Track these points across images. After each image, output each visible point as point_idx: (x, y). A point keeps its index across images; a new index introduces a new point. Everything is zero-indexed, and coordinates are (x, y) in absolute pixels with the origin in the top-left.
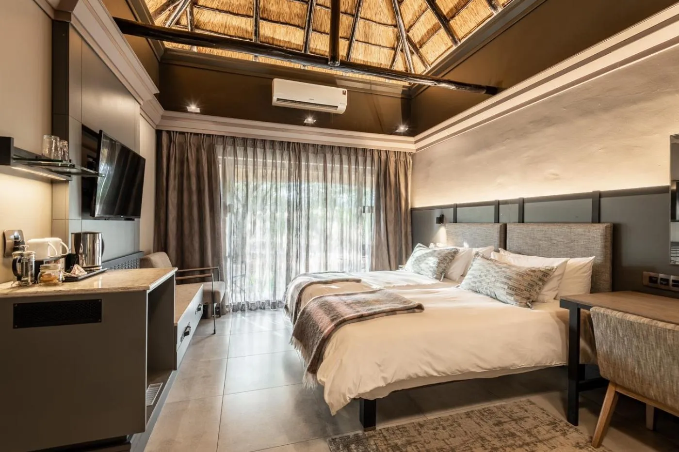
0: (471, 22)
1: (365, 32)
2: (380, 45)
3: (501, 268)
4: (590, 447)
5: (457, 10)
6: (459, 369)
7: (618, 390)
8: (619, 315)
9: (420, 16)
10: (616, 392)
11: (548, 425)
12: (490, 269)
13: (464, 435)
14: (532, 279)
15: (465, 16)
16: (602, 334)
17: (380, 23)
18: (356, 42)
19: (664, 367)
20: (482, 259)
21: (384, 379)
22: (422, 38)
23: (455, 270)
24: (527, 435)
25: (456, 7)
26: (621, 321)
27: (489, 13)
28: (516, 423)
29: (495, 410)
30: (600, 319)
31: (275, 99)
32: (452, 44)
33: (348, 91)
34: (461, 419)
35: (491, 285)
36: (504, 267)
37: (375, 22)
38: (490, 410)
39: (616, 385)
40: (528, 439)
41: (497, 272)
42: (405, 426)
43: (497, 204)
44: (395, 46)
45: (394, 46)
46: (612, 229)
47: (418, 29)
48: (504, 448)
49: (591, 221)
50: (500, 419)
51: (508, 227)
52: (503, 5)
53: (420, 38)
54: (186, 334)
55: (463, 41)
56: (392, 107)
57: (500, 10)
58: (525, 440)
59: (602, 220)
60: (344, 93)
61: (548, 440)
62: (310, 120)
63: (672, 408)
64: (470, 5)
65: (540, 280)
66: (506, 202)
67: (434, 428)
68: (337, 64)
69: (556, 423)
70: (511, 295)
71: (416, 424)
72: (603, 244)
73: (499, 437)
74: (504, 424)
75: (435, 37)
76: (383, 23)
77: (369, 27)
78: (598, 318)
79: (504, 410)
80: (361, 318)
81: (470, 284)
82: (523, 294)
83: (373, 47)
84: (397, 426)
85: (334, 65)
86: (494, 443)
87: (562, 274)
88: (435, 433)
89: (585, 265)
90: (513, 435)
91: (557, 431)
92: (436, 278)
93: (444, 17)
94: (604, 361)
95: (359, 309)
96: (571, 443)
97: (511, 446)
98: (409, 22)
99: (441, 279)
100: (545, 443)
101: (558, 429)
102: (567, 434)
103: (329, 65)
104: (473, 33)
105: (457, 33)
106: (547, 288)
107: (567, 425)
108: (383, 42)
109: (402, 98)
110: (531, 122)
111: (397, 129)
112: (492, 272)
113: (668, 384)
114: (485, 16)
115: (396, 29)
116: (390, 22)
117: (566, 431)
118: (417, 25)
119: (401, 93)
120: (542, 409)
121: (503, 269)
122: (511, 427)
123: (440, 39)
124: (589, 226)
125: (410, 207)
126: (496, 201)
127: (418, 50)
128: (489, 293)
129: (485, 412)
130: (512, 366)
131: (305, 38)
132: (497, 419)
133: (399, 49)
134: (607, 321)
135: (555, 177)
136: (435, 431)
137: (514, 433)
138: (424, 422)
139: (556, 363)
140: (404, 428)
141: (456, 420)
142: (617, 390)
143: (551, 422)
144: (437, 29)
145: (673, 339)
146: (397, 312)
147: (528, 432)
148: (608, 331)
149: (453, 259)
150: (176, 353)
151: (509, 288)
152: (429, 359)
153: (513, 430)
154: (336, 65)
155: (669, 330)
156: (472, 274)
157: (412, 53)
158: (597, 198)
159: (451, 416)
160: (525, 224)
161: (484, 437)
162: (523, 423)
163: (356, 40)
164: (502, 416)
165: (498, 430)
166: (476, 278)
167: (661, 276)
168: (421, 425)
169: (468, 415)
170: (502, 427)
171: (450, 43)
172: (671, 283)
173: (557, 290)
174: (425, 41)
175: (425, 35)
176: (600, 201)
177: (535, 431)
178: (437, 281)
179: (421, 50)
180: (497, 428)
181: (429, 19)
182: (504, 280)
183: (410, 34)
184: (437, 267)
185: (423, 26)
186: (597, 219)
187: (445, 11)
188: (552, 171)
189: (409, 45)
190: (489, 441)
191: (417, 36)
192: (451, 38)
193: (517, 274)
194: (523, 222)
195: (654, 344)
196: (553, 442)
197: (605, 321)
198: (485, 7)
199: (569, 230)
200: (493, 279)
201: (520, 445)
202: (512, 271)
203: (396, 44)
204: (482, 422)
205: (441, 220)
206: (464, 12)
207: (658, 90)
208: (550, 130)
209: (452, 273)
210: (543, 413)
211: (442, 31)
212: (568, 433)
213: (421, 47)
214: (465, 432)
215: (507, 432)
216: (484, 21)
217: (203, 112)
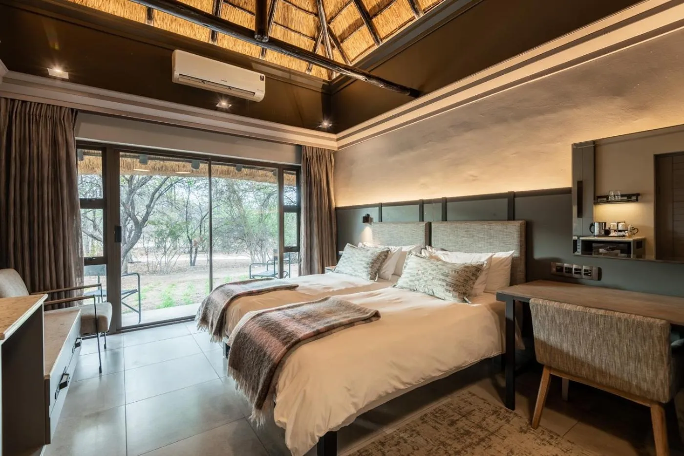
0: (392, 23)
1: (284, 15)
2: (300, 33)
3: (437, 266)
4: (531, 430)
5: (380, 9)
6: (423, 377)
7: (553, 373)
8: (556, 304)
9: (342, 9)
10: (551, 375)
11: (492, 415)
12: (427, 267)
13: (426, 444)
14: (467, 275)
15: (388, 16)
16: (540, 323)
17: (299, 8)
18: (274, 24)
19: (595, 348)
20: (416, 257)
21: (355, 404)
22: (344, 33)
23: (388, 269)
24: (479, 430)
25: (378, 5)
26: (558, 311)
27: (410, 17)
28: (467, 419)
29: (445, 409)
30: (539, 309)
31: (176, 74)
32: (373, 42)
33: (266, 77)
34: (418, 426)
35: (428, 283)
36: (440, 265)
37: (296, 6)
38: (440, 410)
39: (550, 368)
40: (482, 434)
41: (435, 270)
42: (367, 449)
43: (422, 204)
44: (316, 37)
45: (314, 35)
46: (525, 225)
47: (340, 22)
48: (465, 449)
49: (507, 218)
50: (452, 418)
51: (432, 225)
52: (424, 10)
53: (341, 32)
54: (63, 385)
55: (385, 41)
56: (311, 100)
57: (422, 15)
58: (479, 436)
59: (516, 217)
60: (262, 79)
61: (497, 431)
62: (224, 104)
63: (601, 384)
64: (393, 6)
65: (474, 275)
66: (430, 202)
67: (396, 443)
68: (266, 39)
69: (498, 411)
70: (449, 291)
71: (377, 444)
72: (519, 239)
73: (458, 438)
74: (457, 422)
75: (356, 34)
76: (303, 8)
77: (289, 10)
78: (538, 308)
79: (452, 407)
80: (318, 335)
81: (407, 283)
82: (460, 290)
83: (293, 34)
84: (358, 451)
85: (262, 40)
86: (456, 447)
87: (489, 269)
88: (398, 449)
89: (507, 259)
90: (468, 433)
91: (501, 420)
92: (371, 279)
93: (367, 13)
94: (542, 348)
95: (314, 325)
96: (516, 429)
97: (470, 445)
98: (331, 14)
99: (375, 279)
100: (497, 435)
101: (501, 417)
102: (510, 421)
103: (256, 39)
104: (395, 35)
105: (379, 32)
106: (478, 282)
107: (507, 411)
108: (303, 30)
109: (322, 93)
110: (452, 126)
111: (319, 125)
112: (429, 269)
113: (598, 363)
114: (407, 19)
115: (316, 18)
116: (310, 9)
117: (508, 417)
118: (339, 18)
119: (321, 87)
120: (482, 399)
121: (440, 266)
122: (463, 424)
123: (361, 36)
124: (506, 223)
125: (334, 206)
126: (420, 200)
127: (339, 44)
128: (427, 290)
129: (437, 413)
130: (463, 364)
131: (215, 8)
132: (449, 418)
133: (320, 40)
134: (546, 311)
135: (474, 178)
136: (398, 447)
137: (468, 430)
138: (385, 438)
139: (495, 353)
140: (366, 451)
141: (414, 429)
142: (551, 373)
143: (493, 411)
144: (359, 25)
145: (604, 324)
146: (355, 323)
147: (479, 426)
148: (546, 321)
149: (386, 258)
150: (49, 419)
151: (447, 285)
152: (396, 372)
153: (467, 428)
154: (264, 41)
155: (601, 315)
156: (409, 273)
157: (333, 47)
158: (512, 198)
159: (408, 424)
160: (449, 222)
161: (444, 442)
162: (472, 417)
163: (274, 22)
164: (453, 414)
165: (454, 431)
166: (414, 276)
167: (566, 265)
168: (382, 443)
169: (423, 420)
170: (456, 426)
171: (372, 42)
172: (574, 271)
173: (485, 283)
174: (346, 36)
175: (347, 29)
176: (514, 200)
177: (484, 424)
178: (372, 281)
179: (341, 45)
180: (452, 429)
181: (351, 14)
182: (442, 277)
183: (331, 26)
184: (371, 268)
185: (345, 20)
186: (511, 217)
187: (368, 8)
188: (472, 172)
189: (331, 38)
190: (450, 445)
191: (339, 30)
192: (373, 36)
193: (453, 271)
194: (446, 220)
195: (588, 329)
196: (501, 431)
197: (544, 312)
198: (407, 10)
199: (489, 227)
200: (431, 277)
201: (476, 442)
202: (448, 267)
203: (316, 34)
204: (437, 425)
205: (367, 219)
206: (386, 12)
207: (560, 104)
208: (469, 135)
209: (384, 272)
210: (485, 402)
211: (364, 28)
212: (510, 419)
213: (342, 42)
214: (426, 440)
215: (462, 431)
216: (405, 23)
217: (73, 79)
